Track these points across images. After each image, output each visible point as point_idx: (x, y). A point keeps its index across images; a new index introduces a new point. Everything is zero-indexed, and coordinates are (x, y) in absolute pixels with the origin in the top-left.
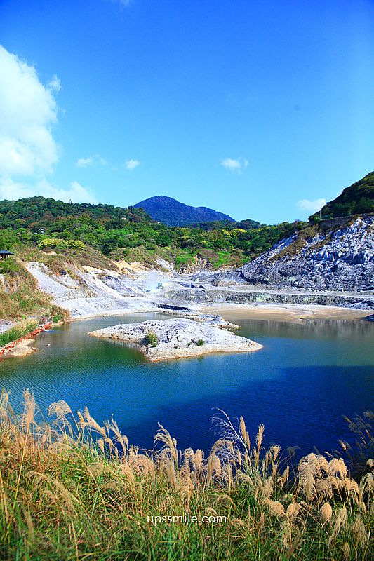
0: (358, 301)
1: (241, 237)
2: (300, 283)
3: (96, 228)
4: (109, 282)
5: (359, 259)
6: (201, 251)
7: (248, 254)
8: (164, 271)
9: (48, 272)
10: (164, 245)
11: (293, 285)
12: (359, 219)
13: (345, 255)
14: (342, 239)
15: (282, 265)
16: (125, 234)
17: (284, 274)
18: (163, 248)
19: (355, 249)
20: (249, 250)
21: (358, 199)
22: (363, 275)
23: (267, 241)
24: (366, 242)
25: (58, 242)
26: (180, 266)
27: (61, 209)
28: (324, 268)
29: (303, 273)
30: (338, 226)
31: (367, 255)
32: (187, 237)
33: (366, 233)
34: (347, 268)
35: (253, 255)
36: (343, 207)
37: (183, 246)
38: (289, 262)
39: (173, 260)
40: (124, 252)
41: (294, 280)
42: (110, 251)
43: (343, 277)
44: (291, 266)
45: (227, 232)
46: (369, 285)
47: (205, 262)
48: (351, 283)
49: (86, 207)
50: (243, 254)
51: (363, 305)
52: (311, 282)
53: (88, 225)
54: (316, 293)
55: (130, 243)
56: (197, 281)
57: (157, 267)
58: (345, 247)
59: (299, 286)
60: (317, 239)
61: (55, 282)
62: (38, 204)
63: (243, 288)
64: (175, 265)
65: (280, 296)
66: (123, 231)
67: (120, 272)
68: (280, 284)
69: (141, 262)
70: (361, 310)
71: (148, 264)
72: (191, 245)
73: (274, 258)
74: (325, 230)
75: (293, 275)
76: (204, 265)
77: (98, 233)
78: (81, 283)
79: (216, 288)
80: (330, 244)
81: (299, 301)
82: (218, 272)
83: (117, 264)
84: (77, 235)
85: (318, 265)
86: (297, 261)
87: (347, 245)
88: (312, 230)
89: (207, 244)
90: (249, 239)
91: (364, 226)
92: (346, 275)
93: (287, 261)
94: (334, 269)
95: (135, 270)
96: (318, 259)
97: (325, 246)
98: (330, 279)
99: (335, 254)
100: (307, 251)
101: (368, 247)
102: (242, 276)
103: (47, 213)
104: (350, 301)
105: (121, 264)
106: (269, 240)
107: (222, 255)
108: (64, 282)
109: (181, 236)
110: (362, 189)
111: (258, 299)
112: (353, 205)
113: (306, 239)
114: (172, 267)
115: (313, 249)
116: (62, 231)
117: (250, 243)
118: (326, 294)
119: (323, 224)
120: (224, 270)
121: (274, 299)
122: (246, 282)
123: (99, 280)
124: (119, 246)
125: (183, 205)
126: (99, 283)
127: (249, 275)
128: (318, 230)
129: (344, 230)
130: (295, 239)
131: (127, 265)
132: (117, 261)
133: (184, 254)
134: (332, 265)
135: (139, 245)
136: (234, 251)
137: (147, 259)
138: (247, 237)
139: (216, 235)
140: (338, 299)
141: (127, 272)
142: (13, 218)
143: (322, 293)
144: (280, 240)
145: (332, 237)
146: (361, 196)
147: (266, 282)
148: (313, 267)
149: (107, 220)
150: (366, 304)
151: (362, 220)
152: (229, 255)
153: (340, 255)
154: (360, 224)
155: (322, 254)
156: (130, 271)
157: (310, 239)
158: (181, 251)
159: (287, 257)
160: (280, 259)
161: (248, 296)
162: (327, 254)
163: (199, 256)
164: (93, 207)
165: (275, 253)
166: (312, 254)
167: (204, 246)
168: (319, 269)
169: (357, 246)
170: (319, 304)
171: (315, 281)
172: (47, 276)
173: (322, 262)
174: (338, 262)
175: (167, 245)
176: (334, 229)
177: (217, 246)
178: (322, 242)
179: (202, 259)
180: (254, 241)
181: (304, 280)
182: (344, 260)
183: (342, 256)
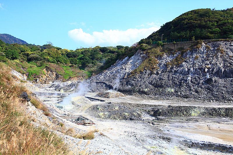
6: (47, 64)
10: (13, 58)
11: (178, 96)
12: (203, 44)
13: (213, 71)
14: (196, 58)
18: (12, 61)
24: (225, 61)
26: (32, 77)
28: (196, 80)
32: (31, 52)
33: (219, 54)
34: (221, 81)
37: (29, 60)
38: (154, 76)
39: (25, 72)
41: (173, 91)
43: (225, 89)
47: (55, 73)
58: (208, 64)
60: (167, 59)
64: (28, 76)
72: (36, 59)
73: (135, 72)
76: (54, 76)
80: (187, 62)
85: (188, 78)
89: (51, 59)
93: (151, 74)
94: (209, 82)
96: (184, 73)
97: (184, 64)
99: (201, 69)
113: (156, 57)
114: (26, 78)
115: (172, 65)
119: (166, 47)
128: (163, 51)
129: (193, 51)
130: (145, 57)
133: (34, 67)
138: (73, 55)
139: (55, 52)
145: (183, 56)
147: (145, 93)
151: (206, 44)
152: (69, 68)
153: (206, 70)
154: (207, 47)
155: (186, 69)
158: (29, 65)
163: (48, 69)
167: (48, 61)
168: (191, 81)
169: (219, 64)
173: (190, 76)
175: (16, 58)
176: (179, 50)
177: (58, 61)
178: (176, 60)
179: (51, 71)
180: (81, 59)
181: (184, 90)
182: (212, 73)
183: (208, 71)
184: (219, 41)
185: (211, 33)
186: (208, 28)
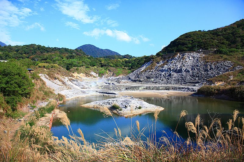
0: (183, 88)
1: (126, 62)
2: (156, 81)
3: (62, 58)
4: (74, 82)
5: (180, 71)
6: (110, 68)
7: (130, 69)
8: (94, 77)
9: (49, 78)
11: (153, 82)
12: (178, 54)
13: (174, 69)
14: (172, 63)
15: (147, 74)
16: (75, 61)
17: (148, 78)
18: (93, 67)
19: (178, 66)
20: (130, 68)
21: (177, 46)
22: (182, 77)
23: (138, 64)
24: (182, 64)
25: (46, 65)
26: (101, 75)
27: (45, 50)
28: (165, 75)
29: (157, 77)
30: (170, 57)
31: (183, 69)
32: (104, 62)
33: (182, 60)
34: (175, 74)
35: (132, 70)
36: (171, 49)
37: (102, 66)
38: (150, 73)
39: (98, 72)
40: (76, 69)
41: (153, 80)
42: (70, 69)
43: (174, 79)
44: (151, 74)
45: (120, 60)
46: (185, 82)
47: (112, 73)
48: (177, 81)
49: (56, 49)
50: (128, 69)
51: (185, 90)
52: (160, 81)
53: (59, 57)
54: (164, 85)
55: (78, 65)
56: (110, 81)
57: (91, 75)
58: (174, 66)
59: (156, 83)
60: (161, 63)
61: (53, 83)
62: (33, 47)
63: (131, 84)
64: (99, 74)
65: (149, 87)
66: (74, 60)
67: (75, 78)
68: (147, 82)
69: (84, 73)
70: (185, 92)
71: (87, 74)
72: (105, 66)
73: (143, 71)
74: (165, 59)
75: (152, 78)
77: (63, 60)
78: (64, 83)
79: (119, 84)
80: (167, 65)
81: (158, 89)
82: (118, 77)
83: (73, 74)
84: (54, 62)
85: (163, 73)
86: (154, 72)
87: (174, 65)
88: (158, 59)
90: (130, 63)
91: (181, 57)
92: (175, 77)
93: (149, 72)
94: (170, 75)
95: (82, 77)
96: (162, 71)
97: (165, 66)
98: (168, 80)
99: (170, 69)
100: (157, 68)
101: (183, 66)
102: (130, 79)
103: (38, 52)
104: (179, 88)
105: (76, 74)
106: (139, 63)
107: (119, 70)
108: (56, 83)
109: (100, 62)
110: (178, 42)
111: (140, 88)
112: (175, 48)
113: (156, 63)
114: (98, 75)
115: (160, 67)
116: (46, 60)
117: (130, 65)
118: (168, 86)
119: (163, 56)
120: (121, 76)
121: (147, 88)
122: (132, 81)
123: (69, 82)
124: (74, 67)
125: (98, 48)
126: (70, 83)
127: (133, 78)
128: (161, 59)
129: (173, 59)
130: (151, 63)
131: (78, 75)
132: (73, 73)
133: (102, 70)
134: (169, 73)
135: (83, 66)
136: (124, 68)
137: (86, 72)
138: (129, 62)
139: (116, 61)
140: (174, 88)
141: (78, 78)
142: (21, 54)
143: (166, 85)
144: (144, 63)
145: (167, 61)
146: (178, 45)
147: (141, 81)
148: (161, 75)
149: (67, 55)
150: (187, 89)
151: (180, 54)
152: (122, 70)
153: (172, 69)
154: (179, 56)
155: (164, 69)
156: (80, 77)
157: (158, 63)
158: (101, 68)
159: (149, 70)
160: (146, 71)
161: (135, 87)
162: (166, 69)
163: (109, 70)
164: (59, 49)
165: (143, 69)
166: (160, 69)
167: (111, 66)
168: (163, 75)
169: (179, 65)
170: (166, 90)
171: (162, 80)
172: (49, 80)
173: (164, 72)
174: (171, 72)
175: (95, 66)
176: (168, 58)
177: (117, 66)
178: (164, 64)
179: (111, 72)
180: (132, 64)
181: (157, 80)
182: (174, 71)
183: (173, 70)
184: (186, 52)
185: (187, 48)
186: (186, 44)
